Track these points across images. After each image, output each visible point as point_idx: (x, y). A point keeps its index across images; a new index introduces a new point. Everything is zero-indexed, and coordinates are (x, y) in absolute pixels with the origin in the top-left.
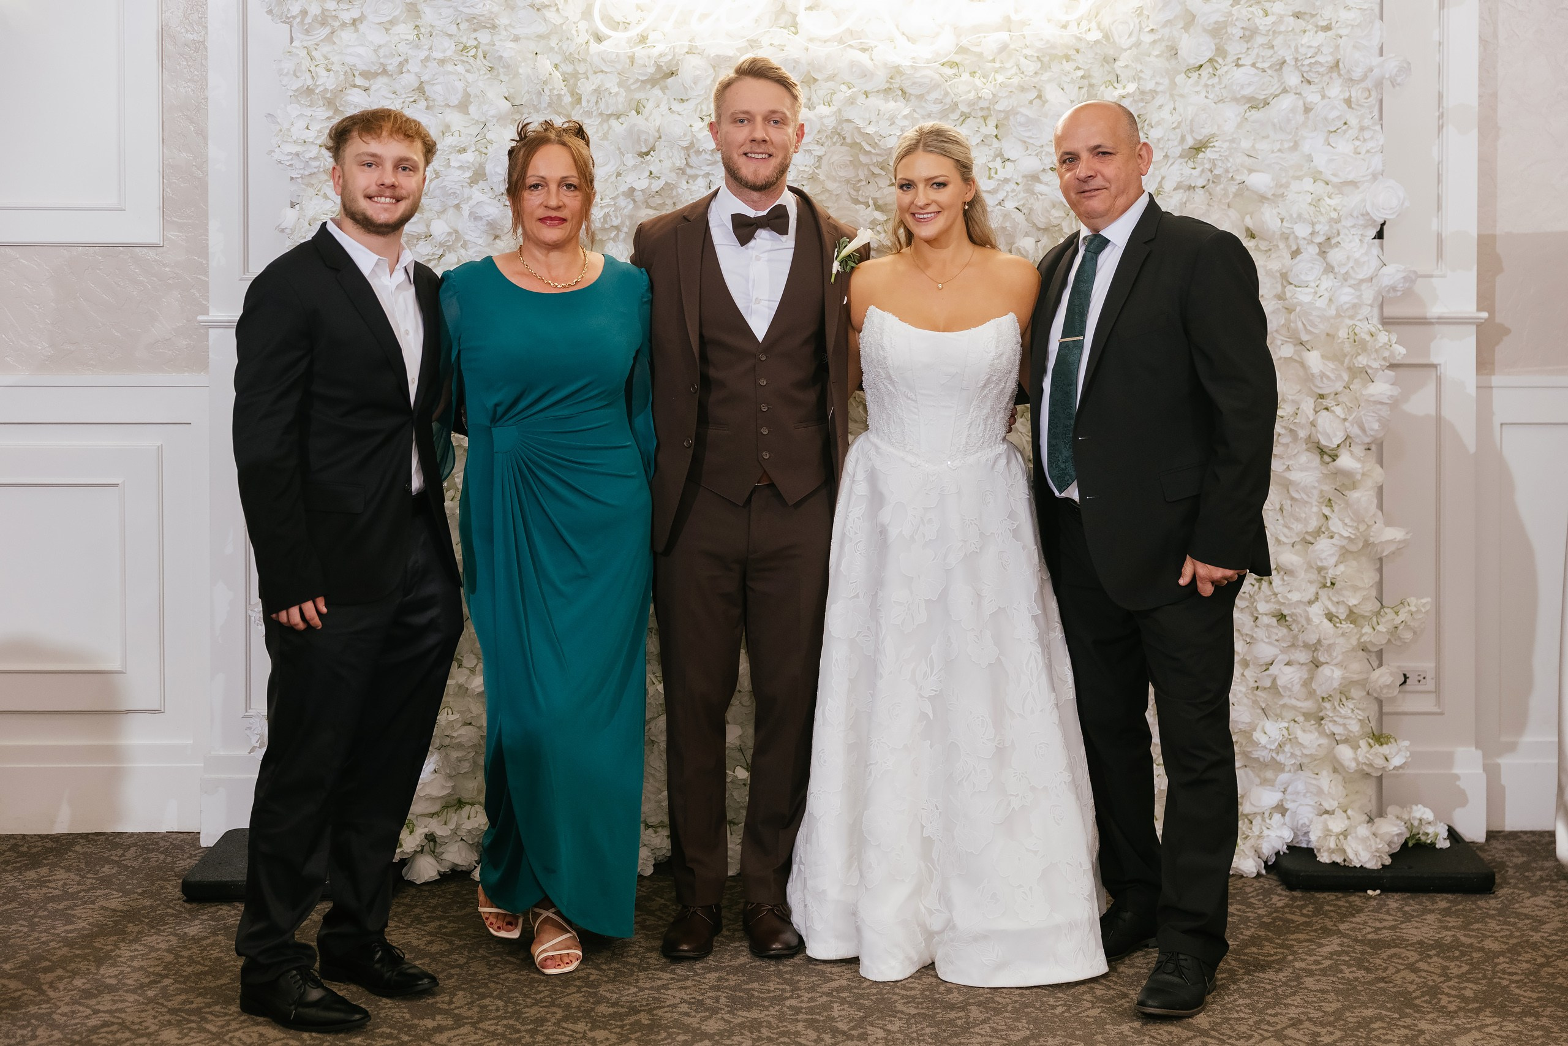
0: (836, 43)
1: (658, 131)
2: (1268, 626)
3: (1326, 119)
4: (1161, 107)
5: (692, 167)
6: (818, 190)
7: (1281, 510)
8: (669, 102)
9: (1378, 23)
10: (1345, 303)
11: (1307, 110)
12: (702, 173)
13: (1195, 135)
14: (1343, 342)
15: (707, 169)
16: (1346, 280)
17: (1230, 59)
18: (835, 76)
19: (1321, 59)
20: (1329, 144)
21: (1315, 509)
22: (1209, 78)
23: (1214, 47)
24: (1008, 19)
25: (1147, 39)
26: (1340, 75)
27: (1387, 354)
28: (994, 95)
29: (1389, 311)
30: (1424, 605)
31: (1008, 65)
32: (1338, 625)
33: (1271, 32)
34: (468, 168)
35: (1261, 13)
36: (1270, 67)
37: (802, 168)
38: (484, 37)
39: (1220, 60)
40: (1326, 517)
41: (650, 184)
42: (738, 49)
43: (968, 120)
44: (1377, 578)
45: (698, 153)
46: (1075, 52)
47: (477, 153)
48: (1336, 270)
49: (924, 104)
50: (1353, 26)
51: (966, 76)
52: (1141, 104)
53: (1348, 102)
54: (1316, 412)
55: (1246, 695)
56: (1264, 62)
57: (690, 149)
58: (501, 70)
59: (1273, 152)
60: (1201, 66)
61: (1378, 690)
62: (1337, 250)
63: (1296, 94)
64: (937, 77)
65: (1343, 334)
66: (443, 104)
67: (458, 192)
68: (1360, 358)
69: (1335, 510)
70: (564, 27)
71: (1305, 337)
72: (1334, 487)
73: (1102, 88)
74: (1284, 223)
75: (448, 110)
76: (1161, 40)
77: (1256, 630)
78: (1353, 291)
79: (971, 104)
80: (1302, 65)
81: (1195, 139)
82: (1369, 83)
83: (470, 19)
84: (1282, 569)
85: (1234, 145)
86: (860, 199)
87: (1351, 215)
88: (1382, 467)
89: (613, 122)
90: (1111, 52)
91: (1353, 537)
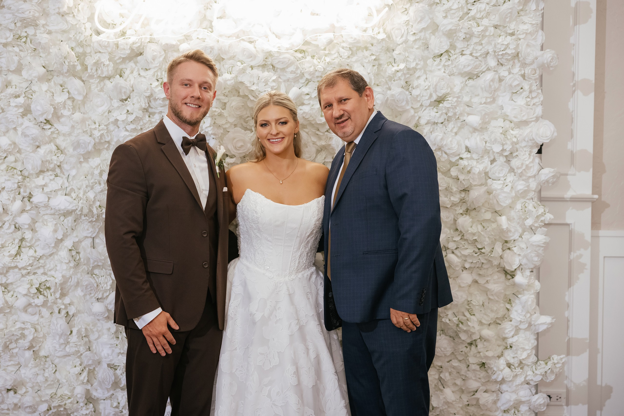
0: (234, 38)
1: (132, 87)
2: (474, 370)
3: (511, 85)
4: (419, 77)
5: (152, 108)
6: (224, 122)
7: (483, 305)
8: (138, 70)
9: (540, 32)
10: (520, 190)
11: (501, 80)
12: (158, 111)
13: (438, 94)
14: (518, 211)
15: (160, 109)
16: (521, 177)
17: (457, 51)
18: (234, 57)
19: (509, 51)
20: (512, 100)
21: (502, 305)
22: (446, 62)
23: (449, 44)
24: (333, 26)
25: (412, 38)
26: (519, 61)
27: (543, 218)
28: (324, 69)
29: (543, 194)
30: (561, 359)
31: (333, 52)
32: (514, 370)
33: (481, 36)
34: (21, 106)
35: (475, 24)
36: (480, 55)
37: (214, 109)
38: (31, 31)
39: (452, 52)
40: (508, 310)
41: (127, 117)
42: (178, 41)
43: (310, 83)
44: (536, 344)
45: (155, 100)
46: (371, 45)
47: (26, 98)
48: (516, 171)
49: (285, 74)
50: (527, 34)
51: (309, 58)
52: (408, 76)
53: (523, 76)
54: (503, 251)
55: (462, 408)
56: (476, 53)
57: (150, 98)
58: (40, 50)
59: (481, 104)
60: (442, 54)
61: (536, 406)
62: (516, 159)
63: (495, 71)
64: (292, 58)
65: (519, 206)
66: (6, 69)
67: (15, 120)
68: (528, 221)
69: (513, 305)
70: (77, 26)
71: (497, 209)
72: (513, 293)
73: (386, 66)
74: (488, 144)
75: (10, 73)
76: (419, 39)
77: (468, 372)
78: (525, 183)
79: (311, 74)
80: (498, 55)
81: (438, 96)
82: (535, 66)
83: (23, 20)
84: (483, 338)
85: (460, 100)
86: (248, 127)
87: (524, 140)
88: (539, 281)
89: (107, 82)
90: (391, 46)
91: (523, 321)
